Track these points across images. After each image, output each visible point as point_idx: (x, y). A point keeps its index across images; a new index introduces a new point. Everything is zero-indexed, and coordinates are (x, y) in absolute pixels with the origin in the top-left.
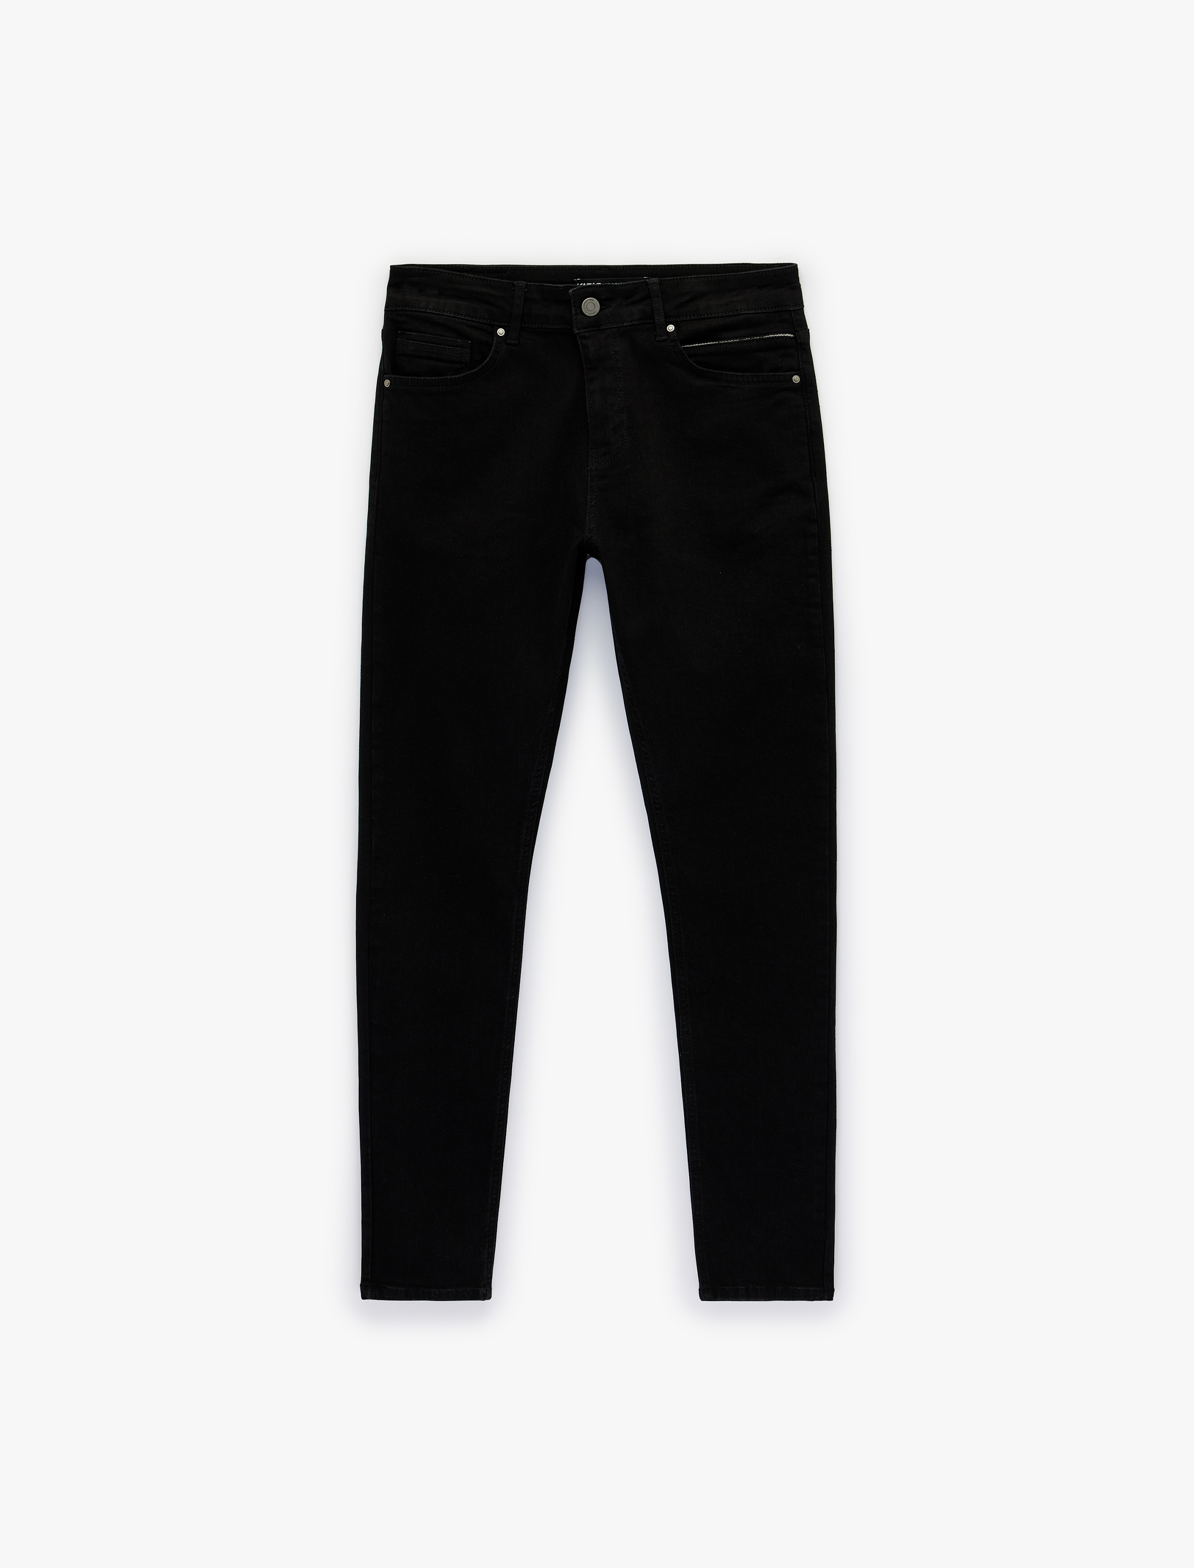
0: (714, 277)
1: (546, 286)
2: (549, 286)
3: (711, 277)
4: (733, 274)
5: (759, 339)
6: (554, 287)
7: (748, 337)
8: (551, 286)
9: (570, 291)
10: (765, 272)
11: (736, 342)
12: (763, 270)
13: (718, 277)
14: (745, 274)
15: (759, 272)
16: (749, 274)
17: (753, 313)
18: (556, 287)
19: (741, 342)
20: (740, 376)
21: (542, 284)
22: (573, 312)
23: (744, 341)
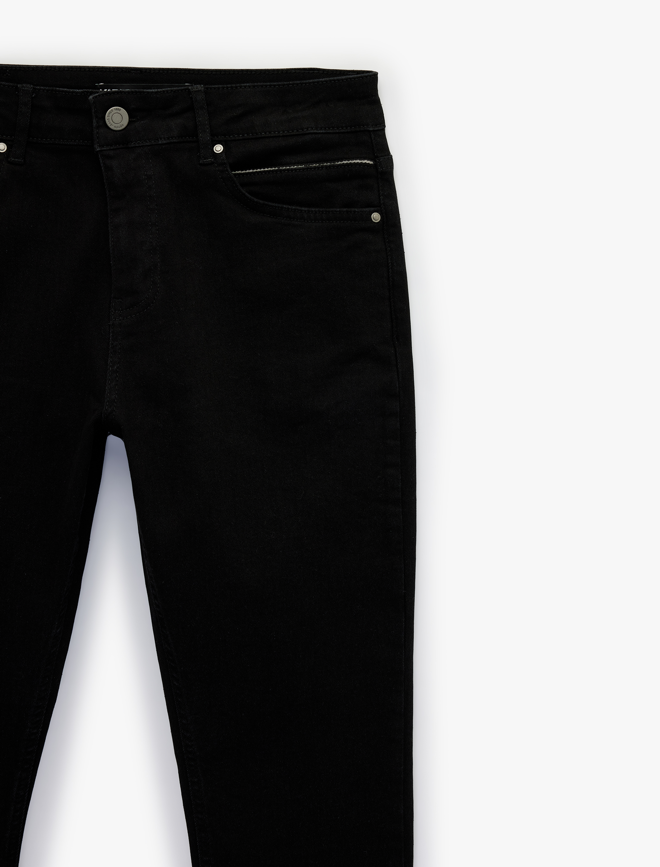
0: (275, 86)
1: (59, 91)
2: (63, 91)
3: (270, 86)
4: (298, 82)
5: (330, 166)
6: (69, 92)
7: (316, 162)
8: (66, 92)
9: (91, 97)
10: (338, 80)
11: (300, 169)
12: (336, 78)
13: (279, 85)
14: (314, 82)
15: (331, 81)
16: (318, 82)
17: (322, 133)
18: (73, 92)
19: (307, 169)
20: (305, 211)
21: (55, 88)
22: (95, 124)
23: (311, 168)
